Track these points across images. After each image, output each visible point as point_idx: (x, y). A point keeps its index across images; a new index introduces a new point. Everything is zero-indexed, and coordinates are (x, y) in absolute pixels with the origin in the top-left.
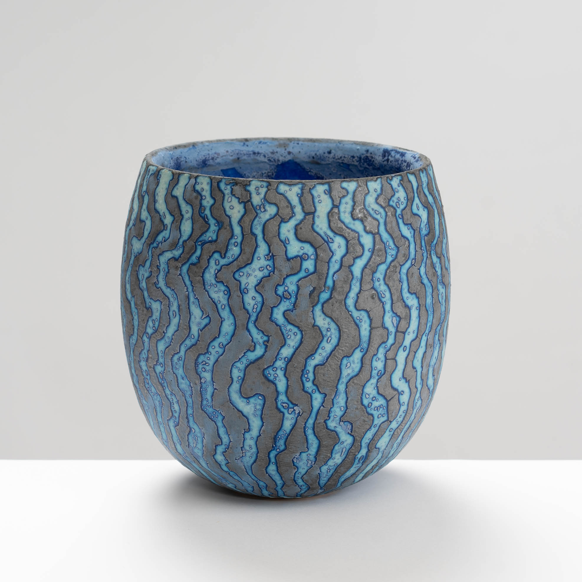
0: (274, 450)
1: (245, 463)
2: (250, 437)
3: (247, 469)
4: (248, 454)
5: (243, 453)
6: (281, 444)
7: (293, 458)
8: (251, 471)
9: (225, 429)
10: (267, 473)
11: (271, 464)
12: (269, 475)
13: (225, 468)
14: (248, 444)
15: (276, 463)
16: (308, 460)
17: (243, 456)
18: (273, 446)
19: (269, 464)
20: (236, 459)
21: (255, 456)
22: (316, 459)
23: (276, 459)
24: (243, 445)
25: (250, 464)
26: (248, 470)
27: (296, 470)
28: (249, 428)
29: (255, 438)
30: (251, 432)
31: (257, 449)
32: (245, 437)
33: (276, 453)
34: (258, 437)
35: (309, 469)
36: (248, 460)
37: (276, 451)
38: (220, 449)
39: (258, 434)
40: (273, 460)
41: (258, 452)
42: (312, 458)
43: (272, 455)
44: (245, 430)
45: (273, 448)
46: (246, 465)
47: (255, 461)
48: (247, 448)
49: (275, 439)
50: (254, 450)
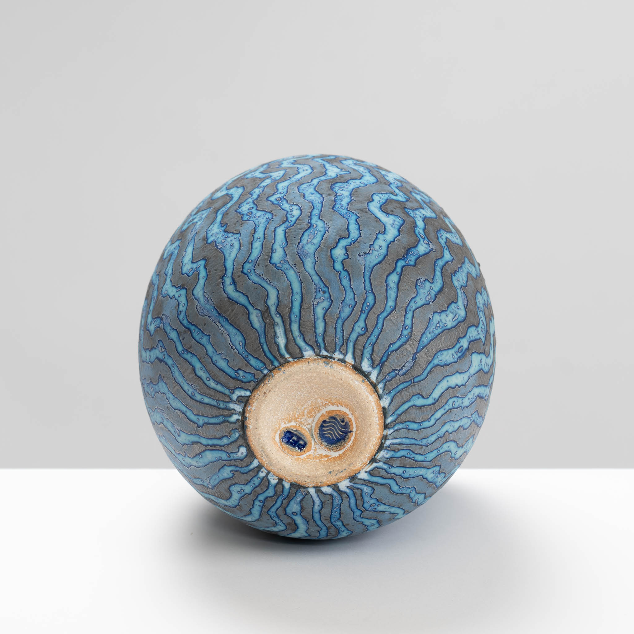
0: (403, 260)
1: (368, 261)
2: (383, 239)
3: (366, 269)
4: (375, 253)
5: (370, 249)
6: (412, 259)
7: (418, 279)
8: (369, 274)
9: (357, 226)
10: (386, 282)
11: (395, 273)
12: (386, 286)
13: (338, 266)
14: (379, 244)
15: (401, 275)
16: (429, 293)
17: (369, 253)
18: (404, 256)
19: (393, 272)
20: (359, 255)
21: (382, 257)
22: (436, 297)
23: (402, 270)
24: (373, 243)
25: (372, 265)
26: (366, 272)
27: (415, 296)
28: (384, 232)
29: (388, 242)
30: (385, 236)
31: (388, 251)
32: (378, 237)
33: (405, 264)
34: (391, 242)
35: (425, 304)
36: (373, 259)
37: (406, 262)
38: (343, 243)
39: (392, 240)
40: (399, 269)
41: (387, 254)
42: (433, 293)
43: (401, 264)
44: (379, 231)
45: (403, 258)
46: (367, 264)
47: (380, 262)
48: (376, 246)
49: (408, 251)
50: (384, 251)
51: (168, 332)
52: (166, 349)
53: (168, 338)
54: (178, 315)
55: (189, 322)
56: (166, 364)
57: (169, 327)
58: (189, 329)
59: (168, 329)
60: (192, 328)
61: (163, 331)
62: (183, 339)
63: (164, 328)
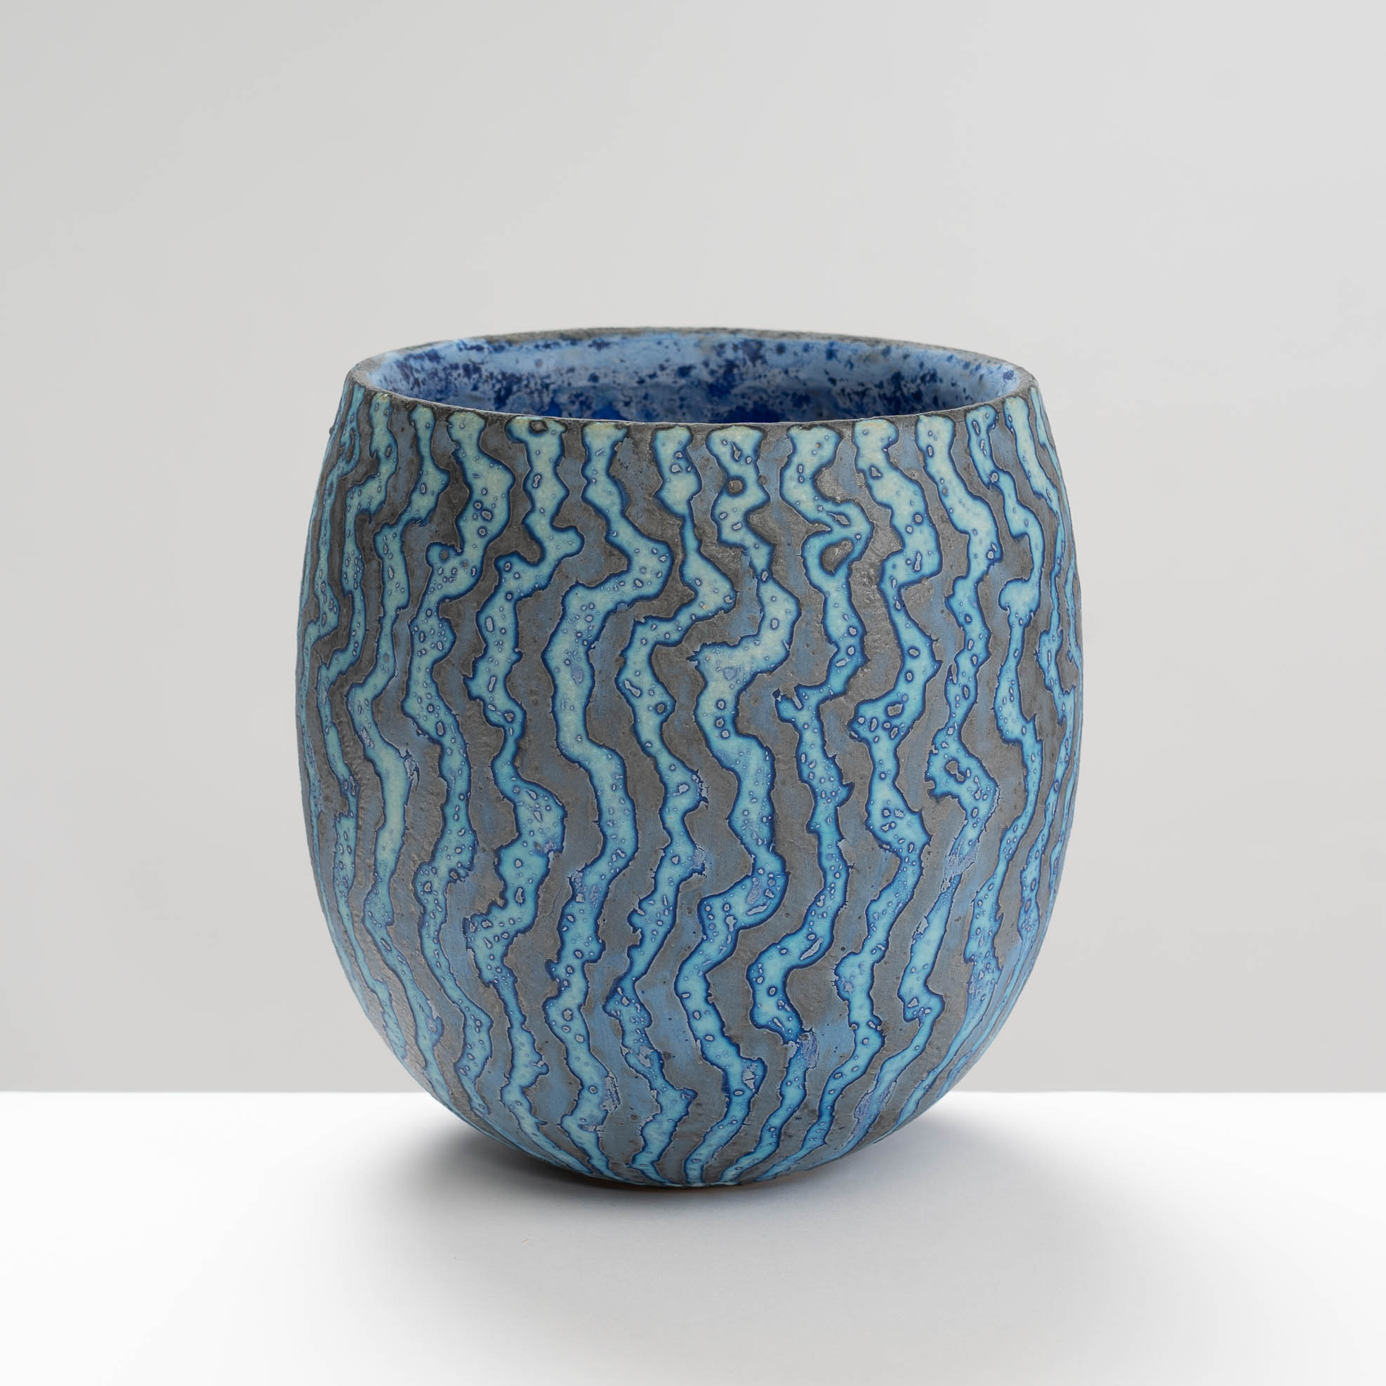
51: (791, 1077)
52: (757, 1089)
53: (781, 1085)
54: (833, 1076)
55: (833, 1107)
56: (729, 1105)
57: (800, 1073)
58: (820, 1116)
59: (796, 1072)
60: (826, 1118)
61: (785, 1064)
62: (797, 1118)
63: (791, 1059)
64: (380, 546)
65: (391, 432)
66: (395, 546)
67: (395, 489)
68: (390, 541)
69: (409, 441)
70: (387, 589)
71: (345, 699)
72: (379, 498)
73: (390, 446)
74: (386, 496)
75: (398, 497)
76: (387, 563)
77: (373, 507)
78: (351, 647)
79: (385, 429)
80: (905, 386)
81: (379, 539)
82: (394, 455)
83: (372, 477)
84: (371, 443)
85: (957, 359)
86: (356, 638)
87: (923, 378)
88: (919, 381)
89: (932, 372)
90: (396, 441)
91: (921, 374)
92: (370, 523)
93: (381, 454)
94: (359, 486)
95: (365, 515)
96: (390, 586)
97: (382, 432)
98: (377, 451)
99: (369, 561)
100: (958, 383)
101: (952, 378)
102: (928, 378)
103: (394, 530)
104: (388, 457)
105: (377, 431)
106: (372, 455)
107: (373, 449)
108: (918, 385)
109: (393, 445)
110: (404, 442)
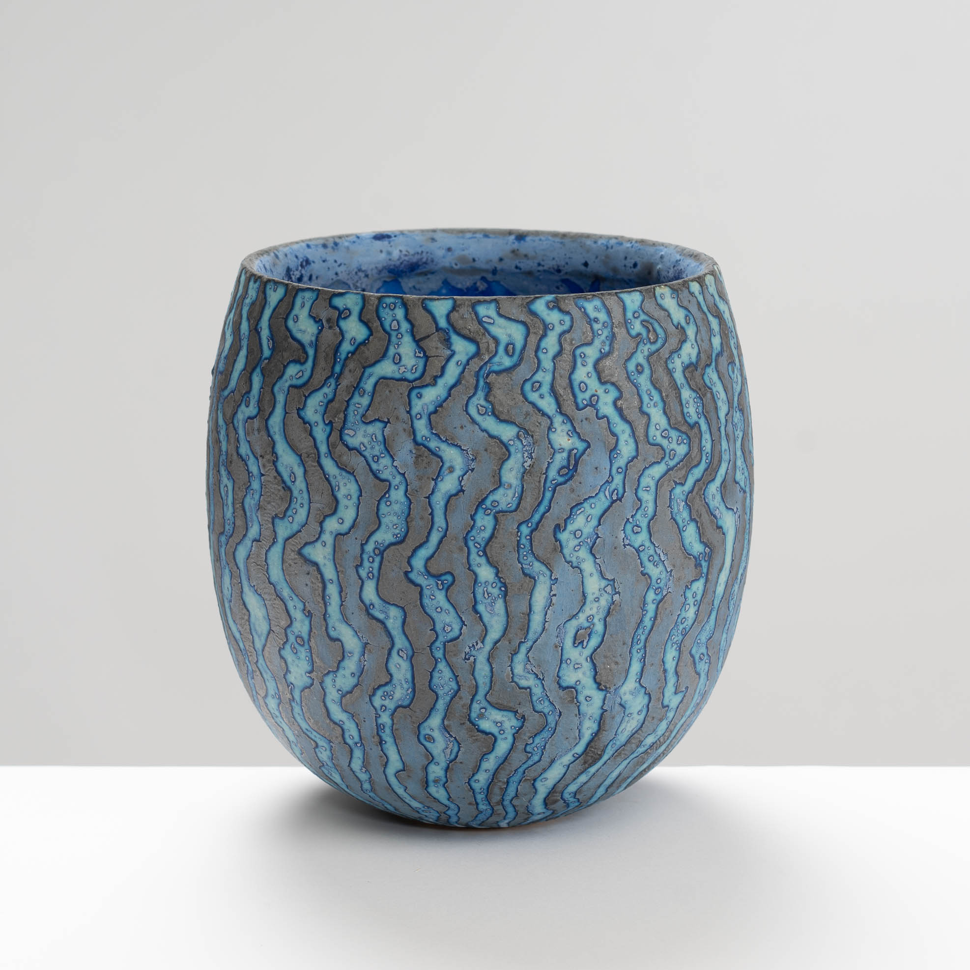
64: (707, 382)
65: (682, 307)
66: (715, 377)
67: (702, 340)
68: (711, 375)
69: (696, 307)
70: (719, 407)
71: (703, 496)
72: (694, 353)
73: (686, 316)
74: (699, 349)
75: (705, 346)
76: (714, 390)
77: (694, 359)
78: (704, 458)
79: (677, 307)
80: (293, 275)
81: (706, 377)
82: (692, 320)
83: (685, 341)
84: (672, 320)
85: (313, 245)
86: (706, 451)
87: (302, 266)
88: (300, 268)
89: (305, 259)
90: (689, 311)
91: (300, 263)
92: (697, 370)
93: (683, 323)
94: (676, 351)
95: (690, 368)
96: (720, 404)
97: (677, 310)
98: (679, 323)
99: (705, 395)
100: (328, 259)
101: (321, 257)
102: (304, 264)
103: (711, 367)
104: (688, 324)
105: (672, 311)
106: (677, 328)
107: (675, 322)
108: (301, 271)
109: (689, 314)
110: (694, 309)
